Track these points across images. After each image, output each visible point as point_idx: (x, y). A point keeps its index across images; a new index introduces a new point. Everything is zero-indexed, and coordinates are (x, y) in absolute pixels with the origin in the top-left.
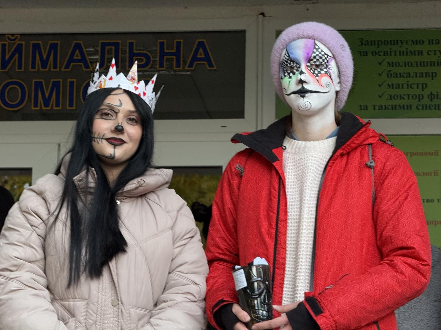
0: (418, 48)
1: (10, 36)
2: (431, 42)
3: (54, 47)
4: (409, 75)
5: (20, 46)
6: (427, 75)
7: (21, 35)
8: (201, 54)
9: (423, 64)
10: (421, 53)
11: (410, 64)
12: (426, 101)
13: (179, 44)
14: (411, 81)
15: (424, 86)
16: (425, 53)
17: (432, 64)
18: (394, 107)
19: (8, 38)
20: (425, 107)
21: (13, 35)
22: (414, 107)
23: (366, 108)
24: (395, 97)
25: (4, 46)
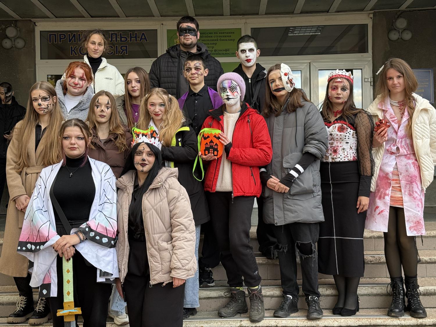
0: (211, 35)
2: (215, 33)
4: (208, 44)
6: (214, 44)
8: (143, 37)
11: (209, 40)
12: (213, 52)
13: (136, 34)
15: (213, 47)
16: (213, 37)
17: (215, 40)
21: (82, 31)
25: (79, 34)
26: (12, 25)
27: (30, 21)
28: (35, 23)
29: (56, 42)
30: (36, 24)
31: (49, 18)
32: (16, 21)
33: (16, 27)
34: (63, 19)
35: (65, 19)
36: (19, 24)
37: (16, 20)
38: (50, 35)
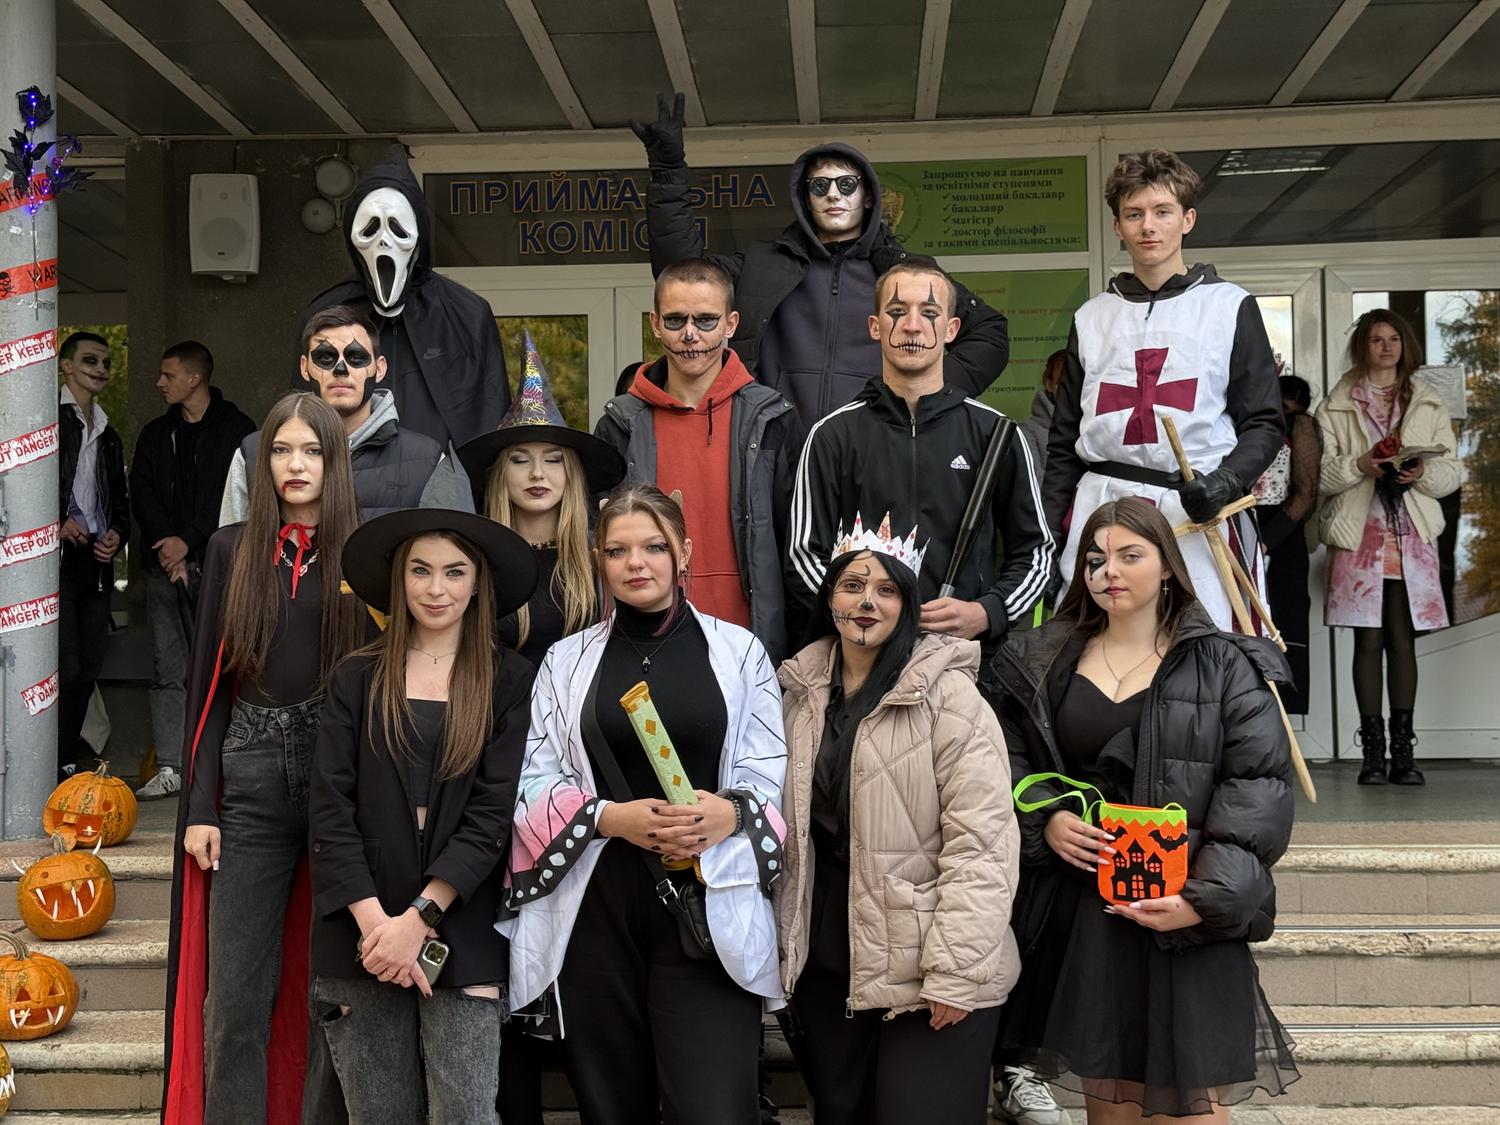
0: (983, 180)
1: (555, 173)
2: (997, 173)
3: (603, 184)
4: (975, 210)
5: (567, 184)
6: (993, 209)
7: (568, 172)
8: (758, 191)
9: (990, 197)
10: (987, 185)
11: (976, 198)
12: (992, 236)
13: (734, 179)
14: (977, 215)
15: (990, 221)
16: (991, 185)
17: (999, 197)
18: (960, 243)
19: (554, 175)
20: (992, 243)
21: (558, 172)
22: (980, 243)
23: (931, 245)
24: (961, 233)
25: (550, 184)
26: (336, 155)
29: (473, 209)
31: (457, 131)
32: (348, 142)
33: (346, 159)
34: (501, 134)
35: (507, 133)
36: (357, 152)
37: (346, 140)
38: (456, 187)
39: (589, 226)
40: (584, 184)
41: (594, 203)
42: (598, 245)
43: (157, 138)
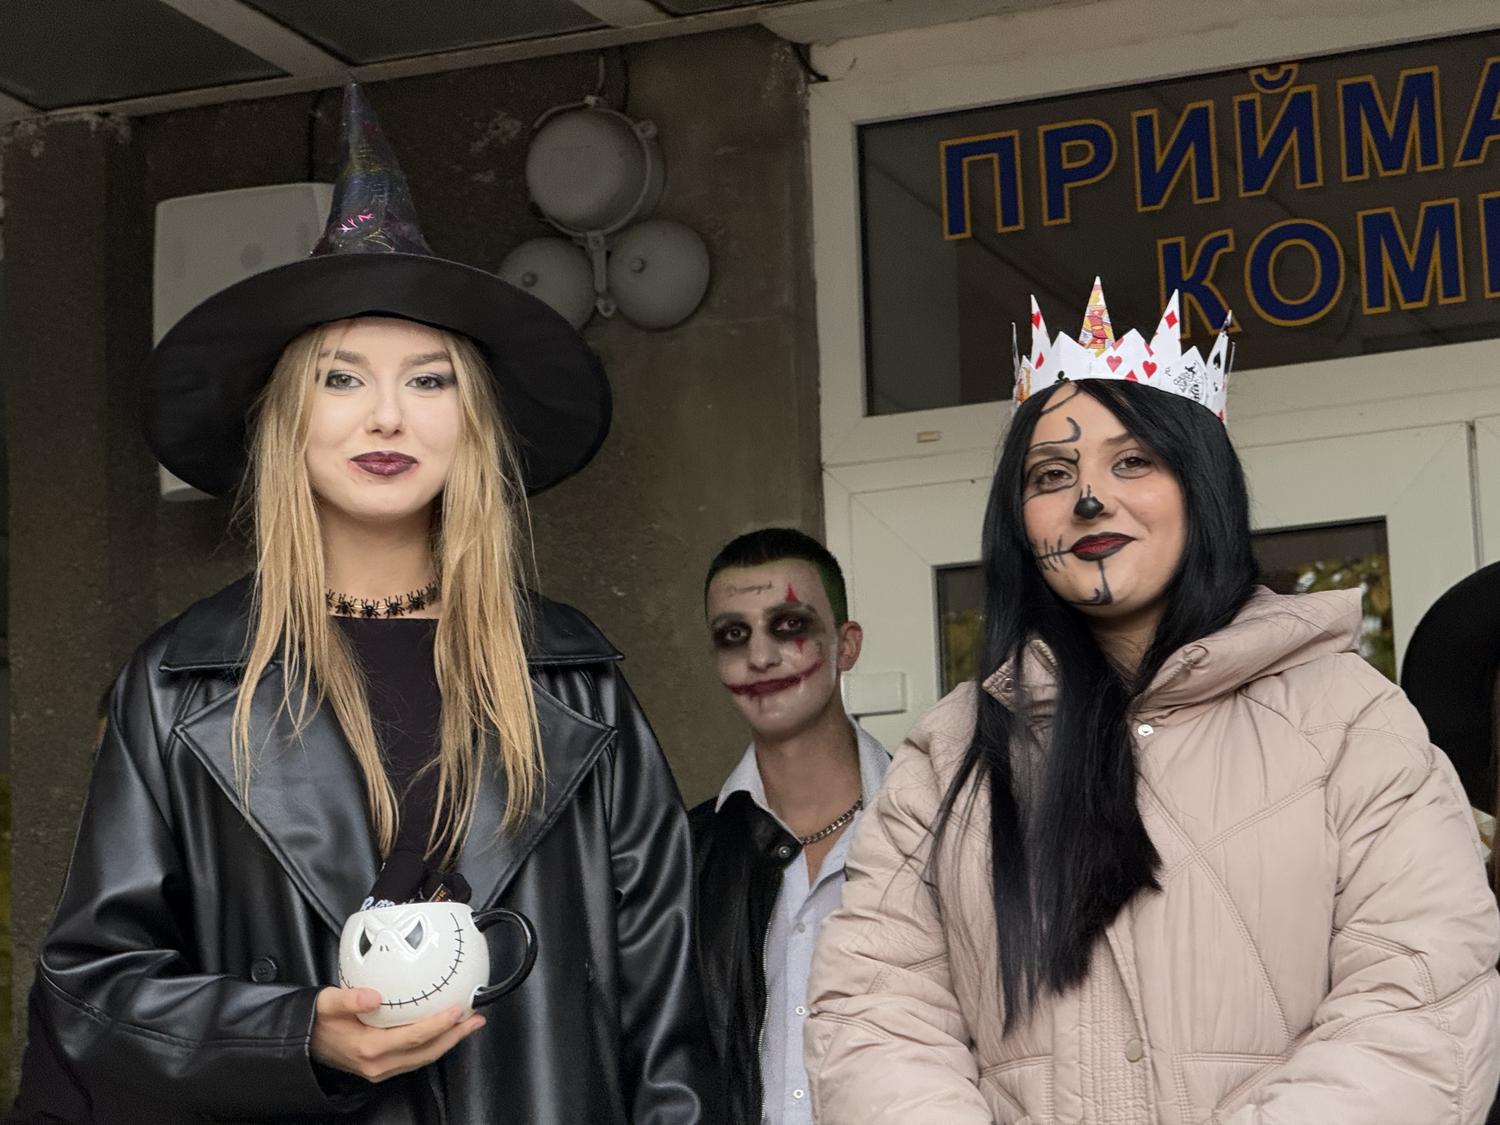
1: (1264, 72)
3: (1419, 88)
5: (1302, 102)
7: (1303, 62)
19: (1259, 78)
21: (1273, 67)
25: (1247, 108)
26: (590, 100)
27: (760, 33)
28: (802, 52)
29: (1010, 218)
30: (820, 59)
32: (627, 55)
33: (622, 109)
36: (655, 84)
37: (622, 48)
38: (955, 155)
39: (1379, 228)
40: (1358, 97)
41: (1391, 152)
42: (1413, 284)
43: (87, 114)
